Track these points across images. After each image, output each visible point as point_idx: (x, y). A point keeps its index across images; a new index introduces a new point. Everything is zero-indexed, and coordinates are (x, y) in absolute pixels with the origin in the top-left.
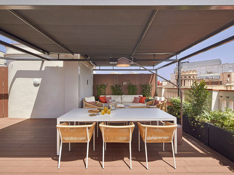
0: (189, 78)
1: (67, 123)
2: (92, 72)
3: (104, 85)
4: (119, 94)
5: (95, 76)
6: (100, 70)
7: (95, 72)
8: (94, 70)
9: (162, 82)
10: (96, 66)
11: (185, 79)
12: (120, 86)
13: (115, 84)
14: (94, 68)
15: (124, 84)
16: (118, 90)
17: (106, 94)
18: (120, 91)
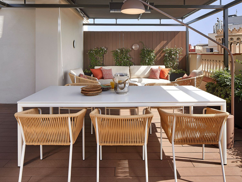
0: (238, 41)
1: (37, 110)
2: (82, 28)
3: (102, 50)
4: (125, 64)
5: (86, 34)
6: (94, 24)
7: (86, 29)
8: (84, 24)
9: (195, 47)
10: (88, 17)
11: (232, 41)
12: (127, 51)
13: (120, 48)
14: (85, 21)
15: (133, 47)
16: (124, 58)
17: (104, 64)
18: (128, 59)
